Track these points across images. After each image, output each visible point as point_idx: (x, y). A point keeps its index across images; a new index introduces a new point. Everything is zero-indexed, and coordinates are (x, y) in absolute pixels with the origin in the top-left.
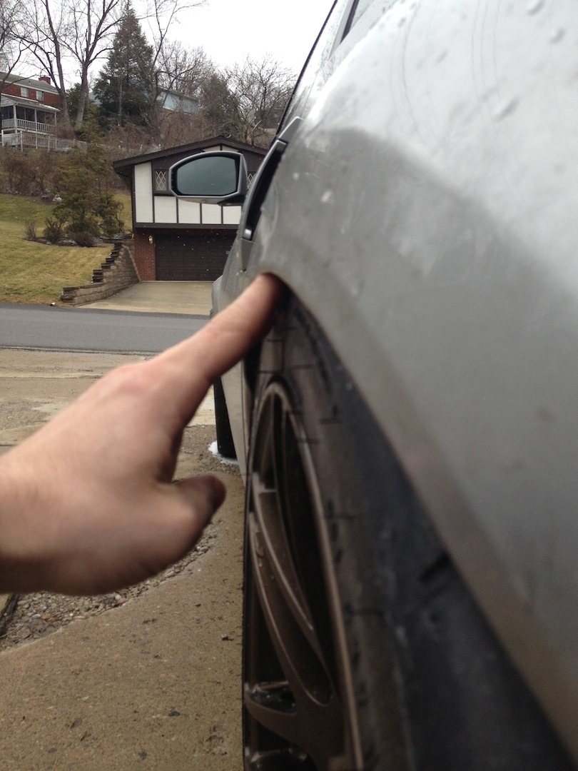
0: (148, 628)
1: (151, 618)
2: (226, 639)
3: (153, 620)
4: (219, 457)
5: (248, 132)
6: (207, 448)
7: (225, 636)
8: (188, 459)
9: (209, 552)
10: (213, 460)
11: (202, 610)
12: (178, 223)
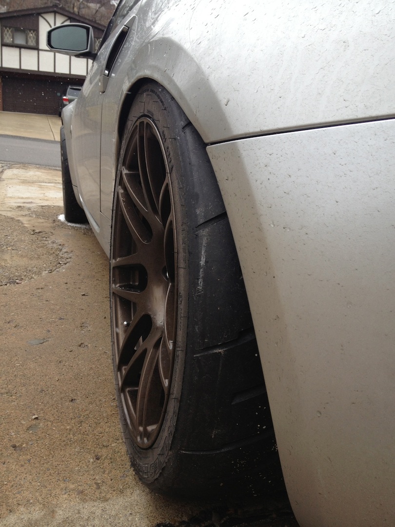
0: (40, 291)
1: (40, 287)
2: (84, 295)
3: (42, 288)
4: (66, 222)
5: (76, 4)
6: (57, 218)
7: (84, 293)
8: (46, 222)
9: (68, 264)
10: (62, 223)
11: (68, 285)
12: (20, 69)
